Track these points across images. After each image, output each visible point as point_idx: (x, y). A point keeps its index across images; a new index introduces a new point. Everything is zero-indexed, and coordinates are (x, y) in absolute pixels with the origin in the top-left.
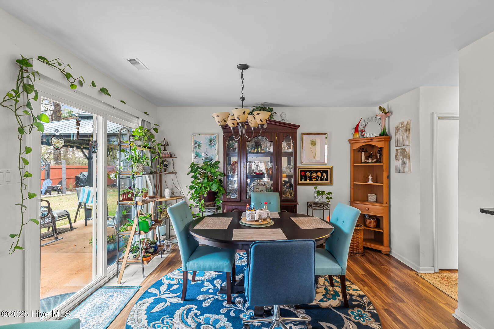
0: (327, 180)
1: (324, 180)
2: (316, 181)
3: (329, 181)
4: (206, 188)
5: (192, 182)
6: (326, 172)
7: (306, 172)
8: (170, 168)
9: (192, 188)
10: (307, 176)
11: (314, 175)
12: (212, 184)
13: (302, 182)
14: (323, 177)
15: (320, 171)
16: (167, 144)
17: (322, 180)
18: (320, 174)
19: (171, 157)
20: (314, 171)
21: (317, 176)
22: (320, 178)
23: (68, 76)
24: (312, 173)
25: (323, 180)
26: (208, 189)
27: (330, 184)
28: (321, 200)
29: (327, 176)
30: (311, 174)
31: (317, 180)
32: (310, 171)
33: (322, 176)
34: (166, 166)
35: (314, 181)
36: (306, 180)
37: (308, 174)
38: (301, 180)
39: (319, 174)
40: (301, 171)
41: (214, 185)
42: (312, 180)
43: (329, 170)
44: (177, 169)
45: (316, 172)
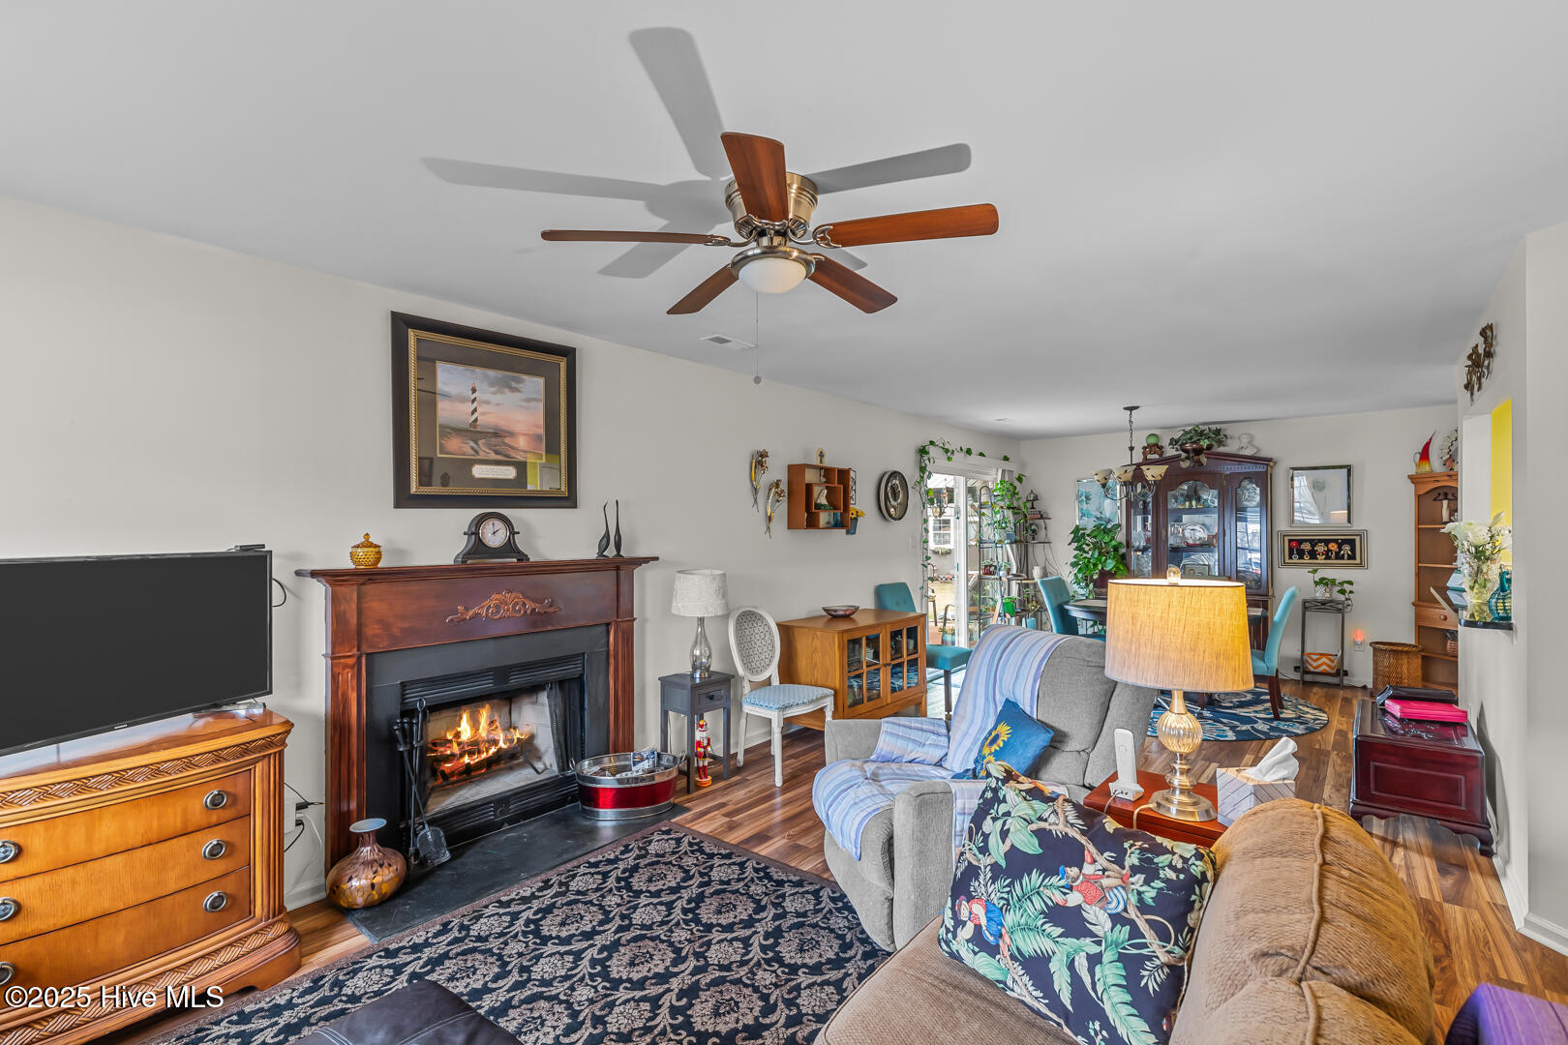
0: (1352, 557)
1: (1346, 557)
2: (1325, 559)
3: (1358, 561)
4: (1095, 565)
5: (1075, 557)
6: (1352, 543)
7: (1301, 542)
8: (1041, 536)
9: (1074, 565)
10: (1303, 550)
11: (1320, 548)
12: (1106, 560)
13: (1290, 561)
14: (1342, 552)
15: (1335, 541)
16: (1036, 498)
17: (1339, 556)
18: (1336, 546)
19: (1042, 517)
20: (1320, 541)
21: (1329, 551)
22: (1337, 554)
23: (947, 451)
24: (1317, 543)
25: (1342, 558)
26: (1100, 567)
27: (1360, 565)
28: (1328, 595)
29: (1353, 550)
30: (1313, 546)
31: (1328, 558)
32: (1310, 541)
33: (1340, 550)
34: (1034, 531)
35: (1321, 559)
36: (1301, 558)
37: (1307, 547)
38: (1290, 558)
39: (1333, 547)
40: (1290, 541)
41: (1109, 561)
42: (1317, 559)
43: (1358, 539)
44: (1051, 537)
45: (1327, 542)
